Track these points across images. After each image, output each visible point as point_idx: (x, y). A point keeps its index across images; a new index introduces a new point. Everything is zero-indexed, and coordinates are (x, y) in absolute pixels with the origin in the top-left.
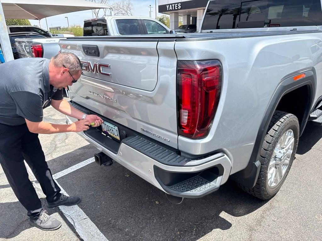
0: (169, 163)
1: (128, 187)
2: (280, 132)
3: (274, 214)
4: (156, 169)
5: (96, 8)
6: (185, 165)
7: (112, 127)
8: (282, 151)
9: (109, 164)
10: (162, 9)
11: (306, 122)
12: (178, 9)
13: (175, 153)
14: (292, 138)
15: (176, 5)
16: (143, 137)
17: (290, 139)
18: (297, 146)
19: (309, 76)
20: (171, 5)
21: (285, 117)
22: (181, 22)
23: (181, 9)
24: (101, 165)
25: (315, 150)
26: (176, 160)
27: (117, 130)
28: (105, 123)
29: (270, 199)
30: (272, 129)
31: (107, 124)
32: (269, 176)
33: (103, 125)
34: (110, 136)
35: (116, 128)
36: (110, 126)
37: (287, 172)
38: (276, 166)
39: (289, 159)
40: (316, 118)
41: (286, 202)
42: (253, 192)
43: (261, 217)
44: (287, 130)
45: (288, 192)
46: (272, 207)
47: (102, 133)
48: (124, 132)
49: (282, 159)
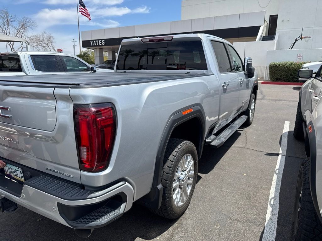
0: (72, 198)
1: (40, 232)
2: (178, 157)
3: (181, 231)
4: (60, 206)
5: (11, 41)
6: (87, 198)
7: (15, 170)
8: (183, 173)
9: (13, 209)
10: (86, 44)
11: (203, 146)
12: (102, 45)
13: (78, 188)
14: (192, 161)
15: (100, 41)
16: (48, 176)
17: (189, 162)
18: (197, 167)
19: (197, 110)
20: (94, 41)
21: (181, 144)
22: (106, 57)
23: (105, 45)
24: (3, 212)
25: (217, 169)
26: (79, 194)
27: (21, 172)
28: (8, 165)
29: (179, 217)
30: (171, 155)
31: (10, 166)
32: (174, 197)
33: (5, 168)
34: (14, 179)
35: (20, 170)
36: (13, 169)
37: (192, 191)
38: (180, 186)
39: (192, 179)
40: (211, 142)
41: (193, 218)
42: (162, 213)
43: (171, 235)
44: (184, 155)
45: (195, 209)
46: (181, 225)
47: (5, 177)
48: (29, 173)
49: (184, 180)
